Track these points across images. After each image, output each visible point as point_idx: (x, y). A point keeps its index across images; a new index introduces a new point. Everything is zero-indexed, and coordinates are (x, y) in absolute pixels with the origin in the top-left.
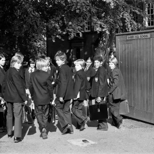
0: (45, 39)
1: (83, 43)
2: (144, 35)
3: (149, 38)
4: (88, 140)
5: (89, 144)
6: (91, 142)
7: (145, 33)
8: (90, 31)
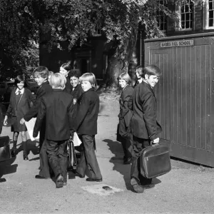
0: (37, 46)
1: (90, 52)
2: (184, 41)
3: (192, 46)
4: (111, 187)
5: (113, 192)
7: (186, 38)
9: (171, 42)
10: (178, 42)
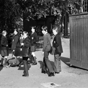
0: (22, 20)
1: (45, 22)
4: (55, 84)
5: (55, 86)
6: (57, 85)
8: (49, 15)
9: (82, 16)
10: (85, 16)
